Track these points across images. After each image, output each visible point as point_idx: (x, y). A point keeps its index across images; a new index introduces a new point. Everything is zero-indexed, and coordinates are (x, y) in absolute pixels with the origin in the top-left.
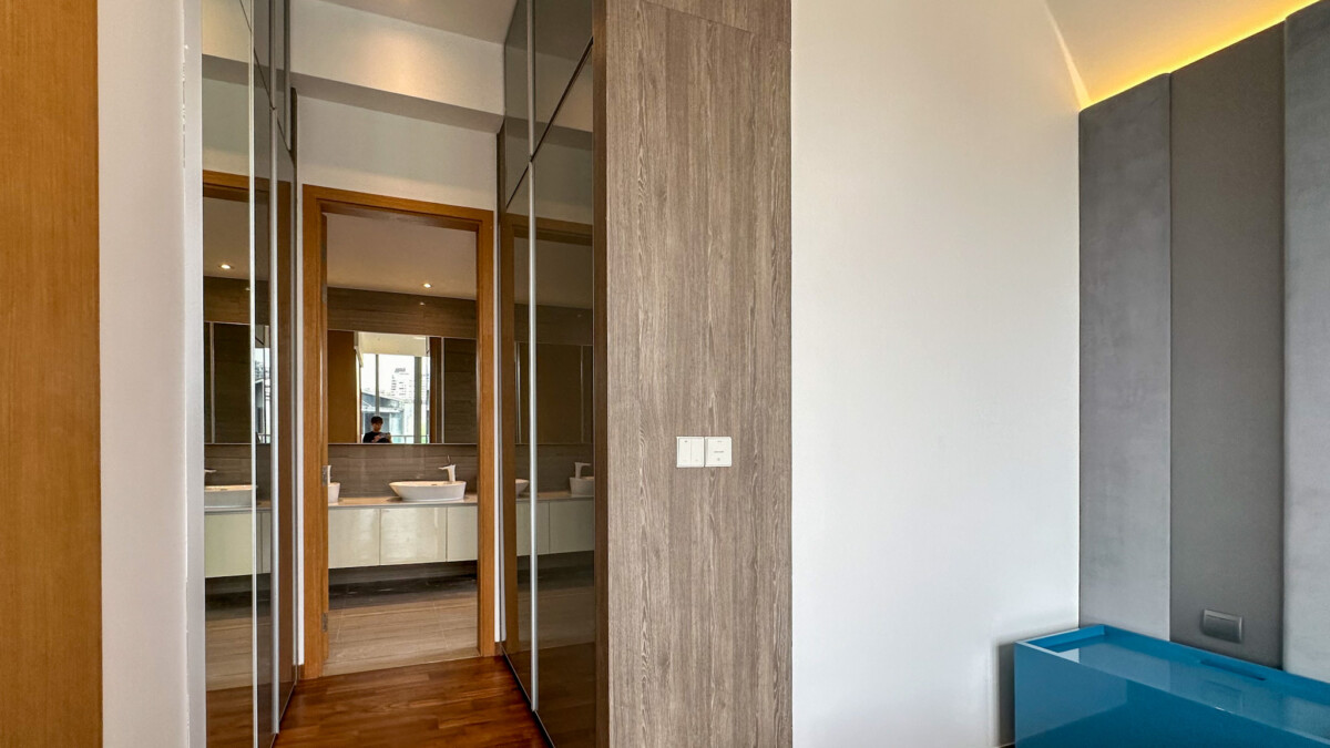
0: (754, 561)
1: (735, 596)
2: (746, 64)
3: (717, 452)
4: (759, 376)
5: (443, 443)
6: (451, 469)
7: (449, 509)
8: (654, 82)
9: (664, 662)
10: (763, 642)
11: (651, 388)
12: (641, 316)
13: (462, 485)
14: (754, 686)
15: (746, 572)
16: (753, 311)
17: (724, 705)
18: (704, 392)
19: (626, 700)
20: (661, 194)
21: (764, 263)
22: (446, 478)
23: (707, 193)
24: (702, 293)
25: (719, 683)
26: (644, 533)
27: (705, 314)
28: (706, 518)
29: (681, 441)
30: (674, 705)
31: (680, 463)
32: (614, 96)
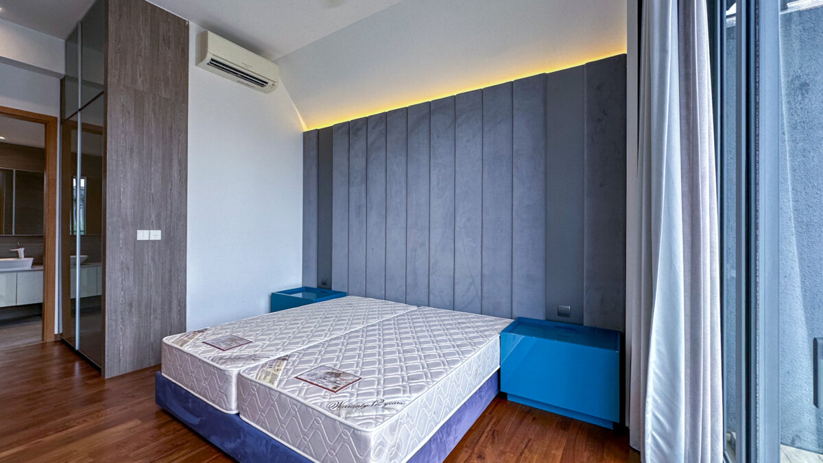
0: (171, 270)
1: (162, 282)
2: (169, 109)
3: (156, 235)
4: (173, 209)
5: (14, 234)
6: (21, 251)
7: (19, 274)
8: (129, 113)
9: (131, 305)
10: (174, 297)
11: (126, 215)
12: (122, 190)
13: (31, 260)
14: (170, 311)
15: (167, 275)
16: (171, 190)
17: (157, 318)
18: (150, 215)
19: (113, 318)
20: (132, 150)
21: (176, 174)
22: (17, 255)
23: (151, 151)
24: (149, 183)
25: (155, 310)
26: (122, 262)
27: (151, 189)
28: (150, 257)
29: (139, 231)
30: (135, 319)
31: (138, 239)
32: (110, 116)
